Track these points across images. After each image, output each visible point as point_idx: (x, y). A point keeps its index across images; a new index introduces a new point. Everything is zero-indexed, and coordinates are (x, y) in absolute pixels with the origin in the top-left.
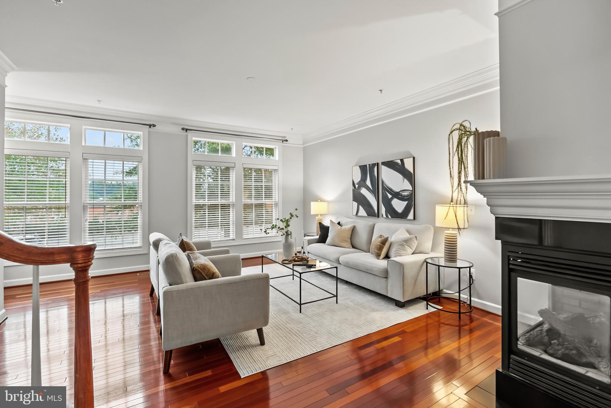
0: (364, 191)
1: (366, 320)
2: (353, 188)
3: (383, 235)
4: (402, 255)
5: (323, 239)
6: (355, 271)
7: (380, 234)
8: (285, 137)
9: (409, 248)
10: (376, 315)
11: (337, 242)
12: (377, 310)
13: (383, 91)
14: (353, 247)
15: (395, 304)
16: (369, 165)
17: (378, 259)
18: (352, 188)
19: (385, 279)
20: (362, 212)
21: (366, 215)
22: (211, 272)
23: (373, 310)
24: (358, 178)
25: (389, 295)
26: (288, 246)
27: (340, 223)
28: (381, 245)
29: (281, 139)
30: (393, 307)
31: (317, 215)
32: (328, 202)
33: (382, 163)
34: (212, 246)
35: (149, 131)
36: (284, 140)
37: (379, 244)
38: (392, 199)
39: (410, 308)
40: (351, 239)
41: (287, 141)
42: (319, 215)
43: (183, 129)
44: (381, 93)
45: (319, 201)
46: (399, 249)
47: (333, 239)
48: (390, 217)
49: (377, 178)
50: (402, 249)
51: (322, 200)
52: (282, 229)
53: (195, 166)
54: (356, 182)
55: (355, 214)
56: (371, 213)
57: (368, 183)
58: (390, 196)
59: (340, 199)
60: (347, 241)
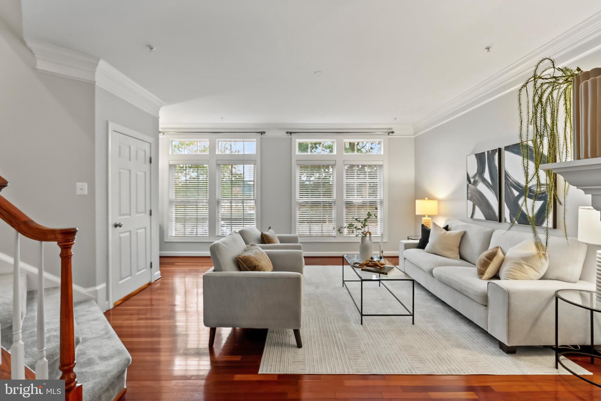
0: (481, 187)
1: (439, 356)
2: (468, 183)
3: (502, 247)
4: (518, 278)
5: (422, 245)
6: (448, 289)
7: (497, 246)
8: (391, 129)
9: (531, 269)
10: (458, 354)
11: (439, 250)
12: (465, 348)
13: (490, 49)
14: (462, 258)
15: (499, 347)
16: (488, 152)
17: (481, 278)
18: (466, 182)
19: (484, 308)
20: (479, 214)
21: (484, 218)
22: (253, 265)
23: (459, 346)
24: (473, 170)
25: (489, 332)
26: (364, 248)
27: (449, 227)
28: (486, 260)
29: (387, 131)
30: (494, 349)
31: (424, 216)
32: (439, 201)
33: (505, 147)
34: (299, 241)
35: (261, 139)
36: (390, 132)
37: (484, 258)
38: (519, 197)
39: (523, 358)
40: (459, 247)
41: (393, 132)
42: (427, 216)
43: (287, 133)
44: (489, 51)
45: (426, 199)
46: (514, 269)
47: (433, 246)
48: (516, 222)
49: (498, 169)
50: (517, 269)
51: (431, 198)
52: (358, 229)
53: (299, 166)
54: (471, 175)
55: (470, 216)
56: (489, 216)
57: (487, 175)
58: (516, 193)
59: (453, 198)
60: (452, 250)
